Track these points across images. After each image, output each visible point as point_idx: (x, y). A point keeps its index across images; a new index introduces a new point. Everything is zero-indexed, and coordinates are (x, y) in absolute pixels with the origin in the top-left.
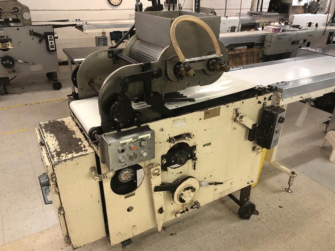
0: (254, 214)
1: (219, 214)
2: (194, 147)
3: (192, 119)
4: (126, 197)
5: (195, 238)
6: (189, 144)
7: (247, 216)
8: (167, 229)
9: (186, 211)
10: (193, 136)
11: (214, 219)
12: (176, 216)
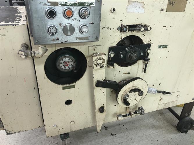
0: (191, 129)
1: (158, 124)
2: (149, 46)
3: (153, 6)
4: (64, 88)
5: (133, 142)
6: (144, 41)
7: (185, 130)
8: (108, 129)
9: (129, 115)
10: (151, 29)
11: (152, 128)
12: (118, 119)
